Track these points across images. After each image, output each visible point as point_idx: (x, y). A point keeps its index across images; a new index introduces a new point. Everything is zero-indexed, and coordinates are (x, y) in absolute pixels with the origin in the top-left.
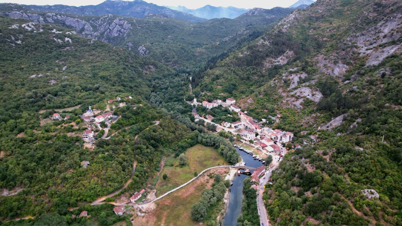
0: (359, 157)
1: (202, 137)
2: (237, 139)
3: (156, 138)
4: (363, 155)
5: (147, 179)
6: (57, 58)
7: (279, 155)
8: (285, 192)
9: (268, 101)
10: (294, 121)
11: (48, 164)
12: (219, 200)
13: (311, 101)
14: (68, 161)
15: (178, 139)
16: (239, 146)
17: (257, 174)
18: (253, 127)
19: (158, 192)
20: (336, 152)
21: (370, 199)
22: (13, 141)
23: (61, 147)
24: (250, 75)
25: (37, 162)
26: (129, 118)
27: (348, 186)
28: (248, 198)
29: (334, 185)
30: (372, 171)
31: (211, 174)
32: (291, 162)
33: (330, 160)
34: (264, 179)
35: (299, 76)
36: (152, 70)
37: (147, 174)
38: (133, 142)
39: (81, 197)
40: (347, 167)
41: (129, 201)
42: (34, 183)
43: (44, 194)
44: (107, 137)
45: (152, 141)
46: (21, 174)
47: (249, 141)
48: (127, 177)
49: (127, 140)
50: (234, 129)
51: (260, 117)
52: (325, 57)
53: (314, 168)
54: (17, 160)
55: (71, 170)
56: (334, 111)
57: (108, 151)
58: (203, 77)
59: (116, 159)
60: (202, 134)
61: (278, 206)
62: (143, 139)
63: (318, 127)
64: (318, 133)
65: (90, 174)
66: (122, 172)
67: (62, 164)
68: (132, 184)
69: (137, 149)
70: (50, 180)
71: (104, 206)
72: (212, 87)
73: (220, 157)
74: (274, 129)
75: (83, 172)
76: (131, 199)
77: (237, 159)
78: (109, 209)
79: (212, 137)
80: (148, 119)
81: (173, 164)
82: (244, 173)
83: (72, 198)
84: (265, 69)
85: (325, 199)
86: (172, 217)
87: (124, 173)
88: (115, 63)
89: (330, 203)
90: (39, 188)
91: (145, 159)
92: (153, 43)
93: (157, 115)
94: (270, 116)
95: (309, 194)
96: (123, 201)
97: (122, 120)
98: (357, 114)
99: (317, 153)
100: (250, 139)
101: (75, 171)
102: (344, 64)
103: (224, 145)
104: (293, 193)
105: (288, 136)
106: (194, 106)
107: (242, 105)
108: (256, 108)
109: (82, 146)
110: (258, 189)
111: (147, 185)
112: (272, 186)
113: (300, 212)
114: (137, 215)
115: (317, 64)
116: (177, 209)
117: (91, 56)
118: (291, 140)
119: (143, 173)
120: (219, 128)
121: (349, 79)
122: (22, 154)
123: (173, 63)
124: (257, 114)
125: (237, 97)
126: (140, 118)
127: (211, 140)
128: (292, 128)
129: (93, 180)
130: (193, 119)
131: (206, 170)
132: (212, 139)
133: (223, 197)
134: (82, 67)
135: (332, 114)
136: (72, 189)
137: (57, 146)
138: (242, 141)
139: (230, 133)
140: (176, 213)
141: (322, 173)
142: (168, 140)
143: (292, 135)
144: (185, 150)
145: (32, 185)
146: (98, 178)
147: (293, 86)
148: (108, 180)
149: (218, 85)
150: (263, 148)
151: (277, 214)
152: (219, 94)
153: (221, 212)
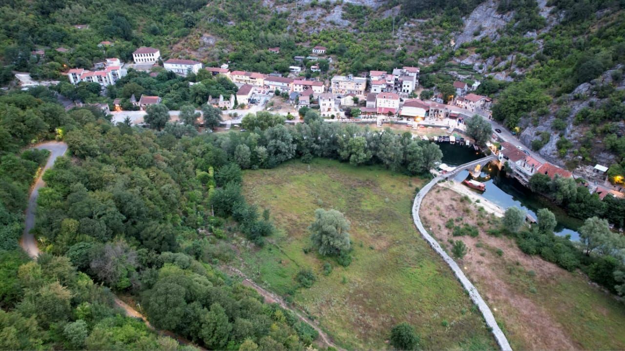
31: (452, 227)
51: (278, 65)
72: (58, 31)
94: (300, 57)
107: (195, 55)
118: (418, 83)
152: (100, 45)
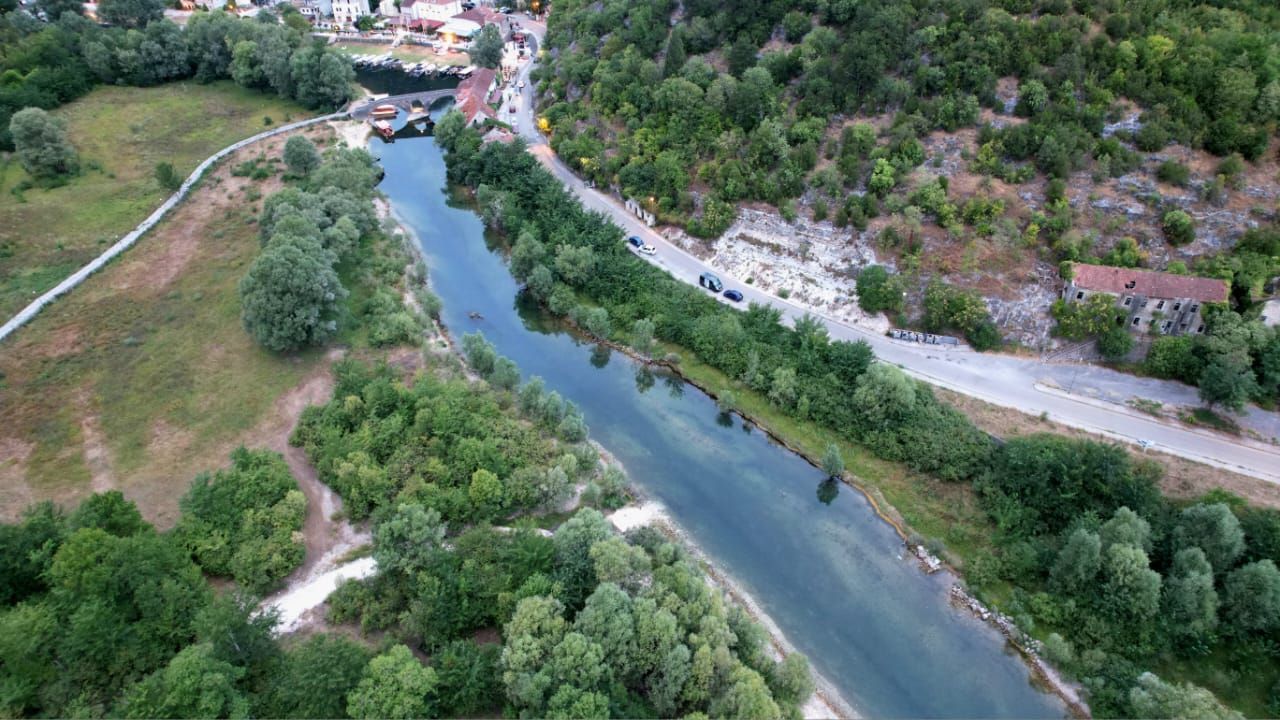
12: (365, 234)
17: (479, 96)
31: (249, 167)
34: (514, 112)
47: (355, 24)
73: (258, 99)
95: (780, 49)
100: (352, 22)
116: (148, 349)
132: (170, 40)
133: (376, 220)
138: (321, 34)
140: (150, 368)
153: (405, 277)
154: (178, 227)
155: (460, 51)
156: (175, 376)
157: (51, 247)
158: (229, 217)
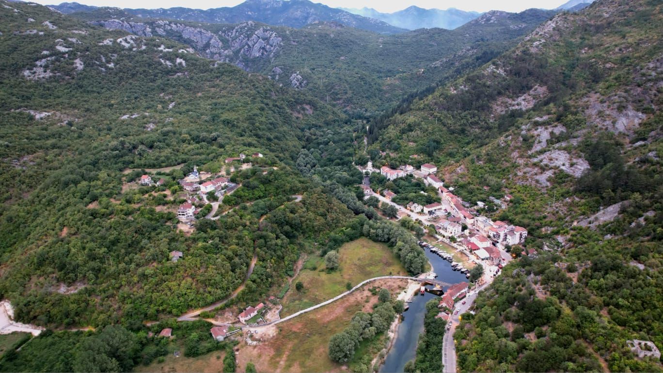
0: (632, 280)
1: (371, 226)
2: (428, 233)
3: (293, 222)
4: (641, 277)
5: (270, 287)
6: (163, 89)
7: (498, 265)
8: (490, 330)
9: (492, 171)
10: (533, 208)
11: (123, 251)
12: (380, 332)
13: (568, 176)
14: (152, 250)
15: (330, 226)
16: (432, 245)
17: (452, 295)
18: (461, 215)
19: (285, 310)
20: (591, 268)
21: (641, 359)
22: (81, 214)
23: (144, 227)
24: (466, 125)
25: (108, 248)
26: (254, 188)
27: (603, 331)
28: (429, 334)
29: (578, 326)
30: (655, 307)
31: (375, 288)
32: (511, 280)
33: (579, 280)
34: (464, 303)
35: (550, 130)
36: (307, 112)
37: (270, 280)
38: (256, 226)
39: (165, 306)
40: (607, 296)
41: (237, 320)
42: (102, 279)
43: (113, 296)
44: (216, 215)
45: (287, 228)
46: (85, 263)
47: (449, 238)
48: (237, 281)
49: (245, 223)
50: (428, 217)
51: (474, 198)
52: (602, 97)
53: (548, 293)
54: (82, 243)
55: (155, 264)
56: (604, 195)
57: (212, 238)
58: (387, 126)
59: (224, 251)
60: (371, 222)
61: (477, 352)
62: (272, 223)
63: (572, 222)
64: (572, 232)
65: (181, 272)
66: (231, 273)
67: (142, 254)
68: (243, 293)
69: (260, 238)
70: (124, 276)
71: (198, 324)
72: (399, 144)
73: (396, 261)
74: (494, 221)
75: (171, 268)
76: (240, 317)
77: (422, 267)
78: (205, 329)
79: (387, 228)
80: (284, 191)
81: (317, 266)
82: (432, 292)
83: (152, 306)
84: (494, 117)
85: (556, 349)
86: (300, 351)
87: (234, 275)
88: (248, 99)
89: (564, 357)
90: (108, 287)
91: (271, 254)
92: (314, 69)
93: (299, 185)
94: (491, 198)
95: (532, 338)
96: (227, 319)
97: (243, 190)
98: (647, 202)
99: (557, 267)
100: (450, 235)
101: (160, 266)
102: (638, 110)
103: (403, 241)
104: (504, 333)
105: (518, 234)
106: (367, 173)
107: (447, 177)
108: (469, 183)
109: (174, 228)
110: (449, 320)
111: (268, 296)
112: (473, 317)
113: (510, 366)
114: (246, 343)
115: (586, 111)
116: (310, 339)
117: (213, 87)
118: (523, 241)
119: (264, 277)
120: (403, 213)
121: (644, 139)
122: (90, 234)
123: (344, 102)
124: (470, 192)
125: (440, 161)
126: (271, 189)
127: (383, 231)
128: (526, 221)
129: (184, 282)
130: (360, 196)
131: (368, 281)
132: (385, 230)
133: (388, 328)
134: (198, 104)
135: (601, 200)
136: (152, 293)
137: (139, 226)
138: (438, 236)
139: (420, 222)
140: (306, 346)
141: (561, 303)
142: (313, 227)
143: (525, 233)
144: (340, 246)
145: (98, 281)
146: (193, 279)
147: (537, 148)
148: (207, 283)
149: (409, 141)
150: (471, 252)
151: (472, 365)
152: (411, 156)
153: (379, 353)
154: (343, 302)
155: (476, 263)
156: (309, 352)
157: (313, 295)
158: (356, 305)
